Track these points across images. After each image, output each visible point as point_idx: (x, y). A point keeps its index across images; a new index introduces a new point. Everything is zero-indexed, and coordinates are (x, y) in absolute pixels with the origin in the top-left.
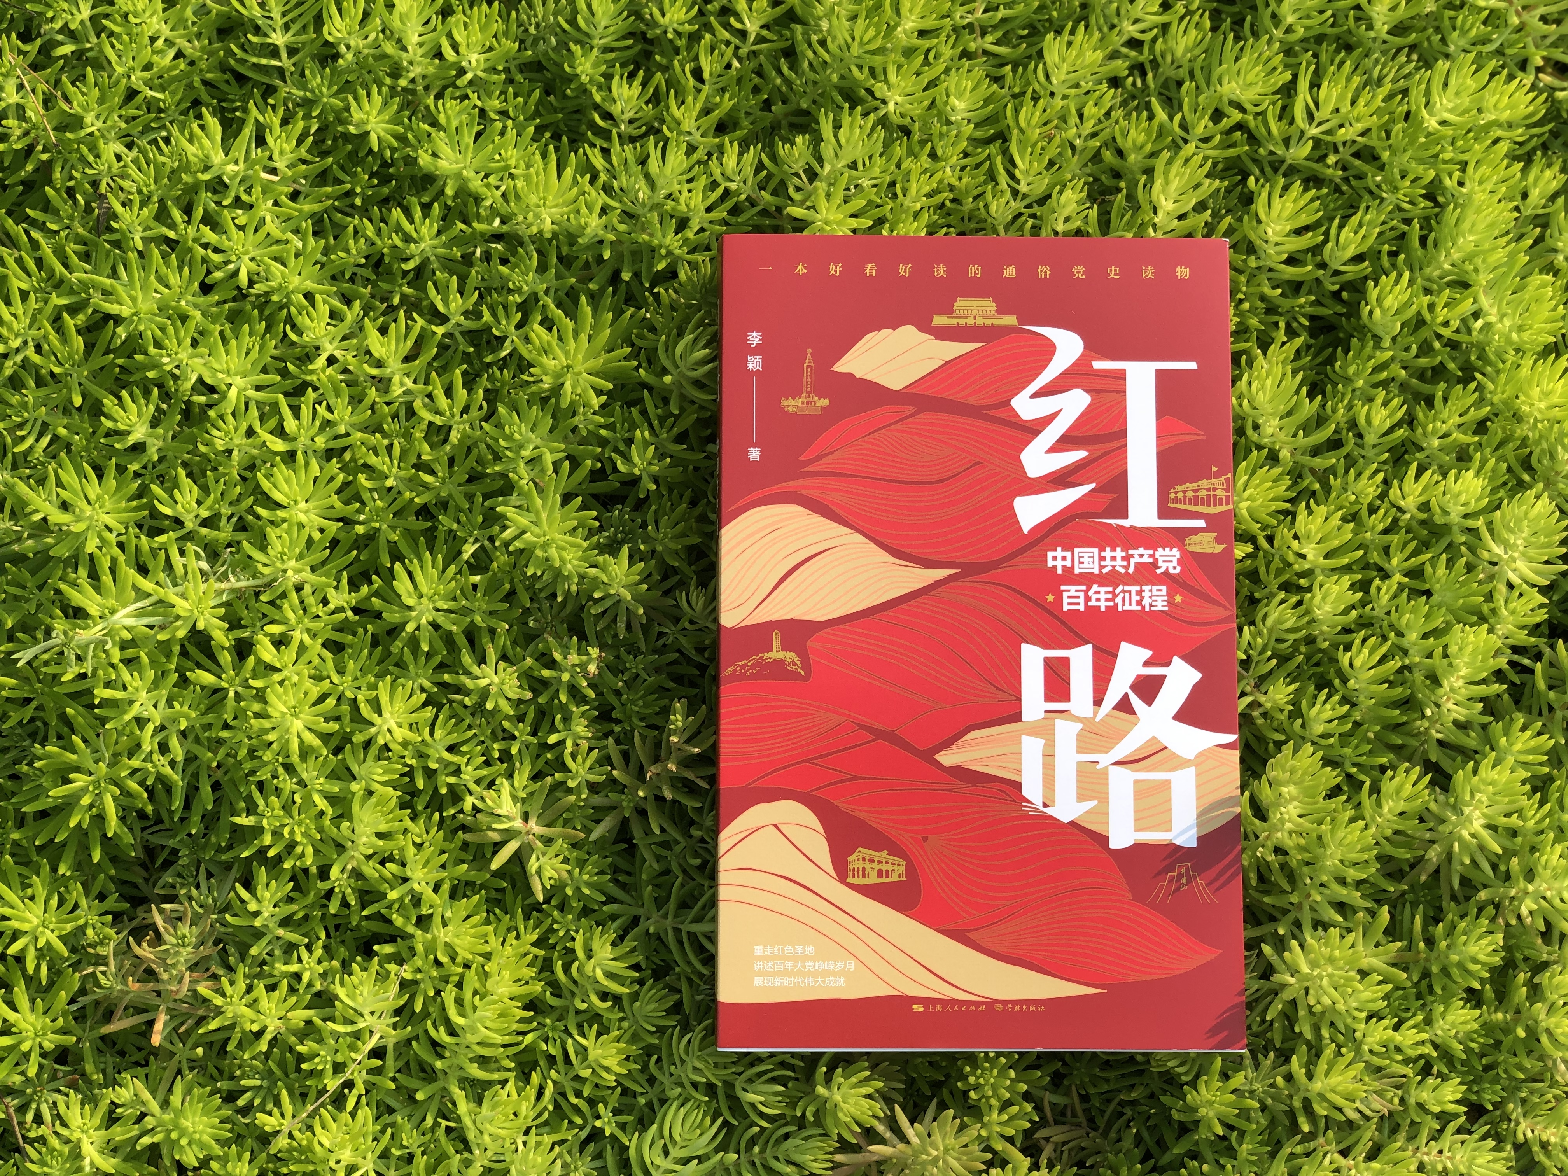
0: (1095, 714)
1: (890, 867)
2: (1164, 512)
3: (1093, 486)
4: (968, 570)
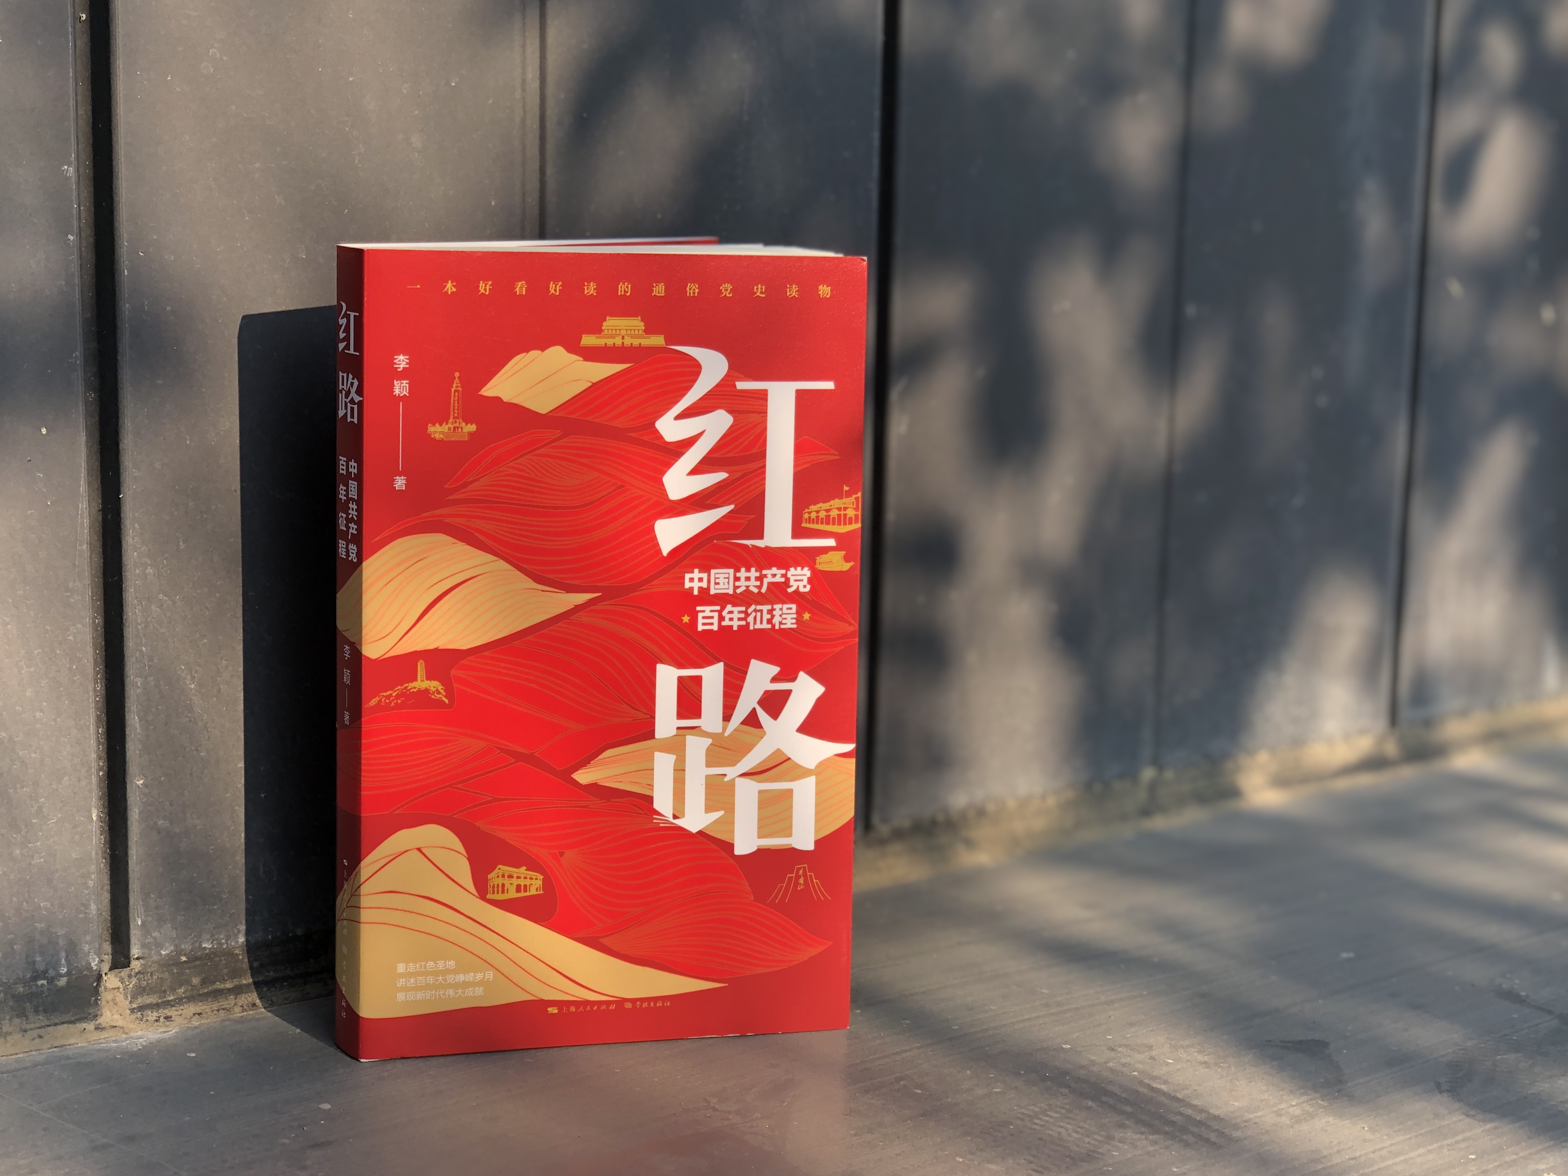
0: (724, 729)
1: (528, 882)
2: (798, 531)
3: (732, 507)
4: (608, 594)
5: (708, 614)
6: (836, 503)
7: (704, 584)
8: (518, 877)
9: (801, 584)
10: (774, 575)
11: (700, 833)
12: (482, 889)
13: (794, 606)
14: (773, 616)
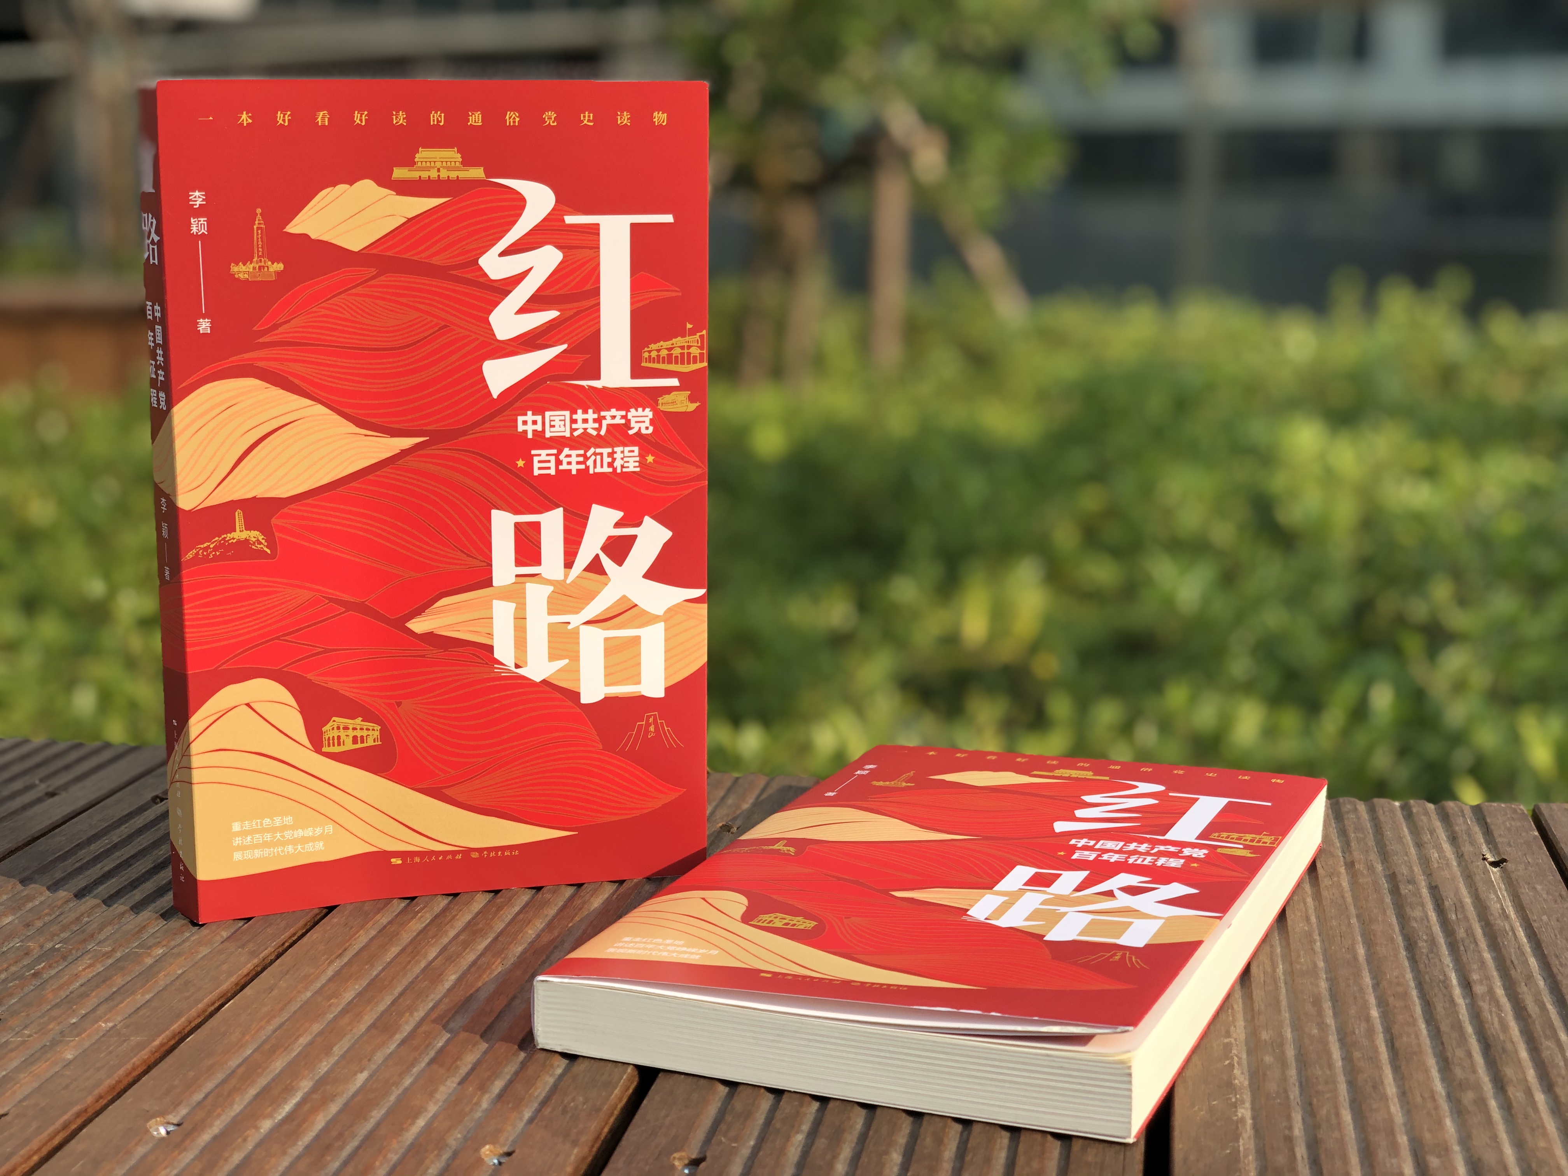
0: (566, 576)
1: (365, 733)
2: (637, 371)
3: (565, 346)
4: (436, 437)
5: (543, 458)
6: (678, 341)
7: (539, 427)
8: (354, 729)
9: (643, 426)
10: (614, 417)
11: (544, 682)
12: (316, 742)
13: (636, 449)
14: (614, 460)
